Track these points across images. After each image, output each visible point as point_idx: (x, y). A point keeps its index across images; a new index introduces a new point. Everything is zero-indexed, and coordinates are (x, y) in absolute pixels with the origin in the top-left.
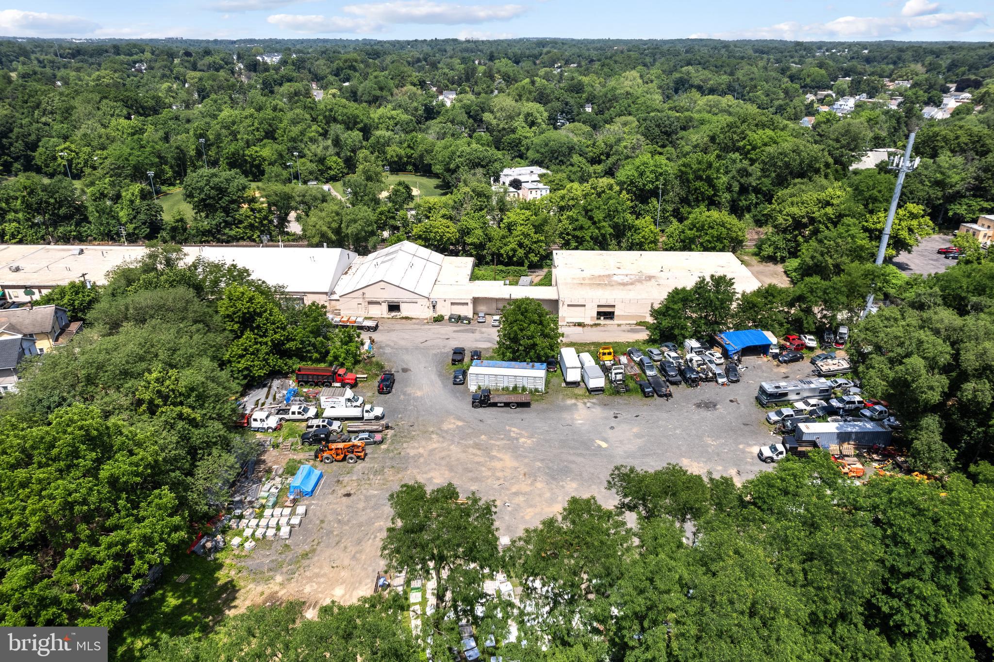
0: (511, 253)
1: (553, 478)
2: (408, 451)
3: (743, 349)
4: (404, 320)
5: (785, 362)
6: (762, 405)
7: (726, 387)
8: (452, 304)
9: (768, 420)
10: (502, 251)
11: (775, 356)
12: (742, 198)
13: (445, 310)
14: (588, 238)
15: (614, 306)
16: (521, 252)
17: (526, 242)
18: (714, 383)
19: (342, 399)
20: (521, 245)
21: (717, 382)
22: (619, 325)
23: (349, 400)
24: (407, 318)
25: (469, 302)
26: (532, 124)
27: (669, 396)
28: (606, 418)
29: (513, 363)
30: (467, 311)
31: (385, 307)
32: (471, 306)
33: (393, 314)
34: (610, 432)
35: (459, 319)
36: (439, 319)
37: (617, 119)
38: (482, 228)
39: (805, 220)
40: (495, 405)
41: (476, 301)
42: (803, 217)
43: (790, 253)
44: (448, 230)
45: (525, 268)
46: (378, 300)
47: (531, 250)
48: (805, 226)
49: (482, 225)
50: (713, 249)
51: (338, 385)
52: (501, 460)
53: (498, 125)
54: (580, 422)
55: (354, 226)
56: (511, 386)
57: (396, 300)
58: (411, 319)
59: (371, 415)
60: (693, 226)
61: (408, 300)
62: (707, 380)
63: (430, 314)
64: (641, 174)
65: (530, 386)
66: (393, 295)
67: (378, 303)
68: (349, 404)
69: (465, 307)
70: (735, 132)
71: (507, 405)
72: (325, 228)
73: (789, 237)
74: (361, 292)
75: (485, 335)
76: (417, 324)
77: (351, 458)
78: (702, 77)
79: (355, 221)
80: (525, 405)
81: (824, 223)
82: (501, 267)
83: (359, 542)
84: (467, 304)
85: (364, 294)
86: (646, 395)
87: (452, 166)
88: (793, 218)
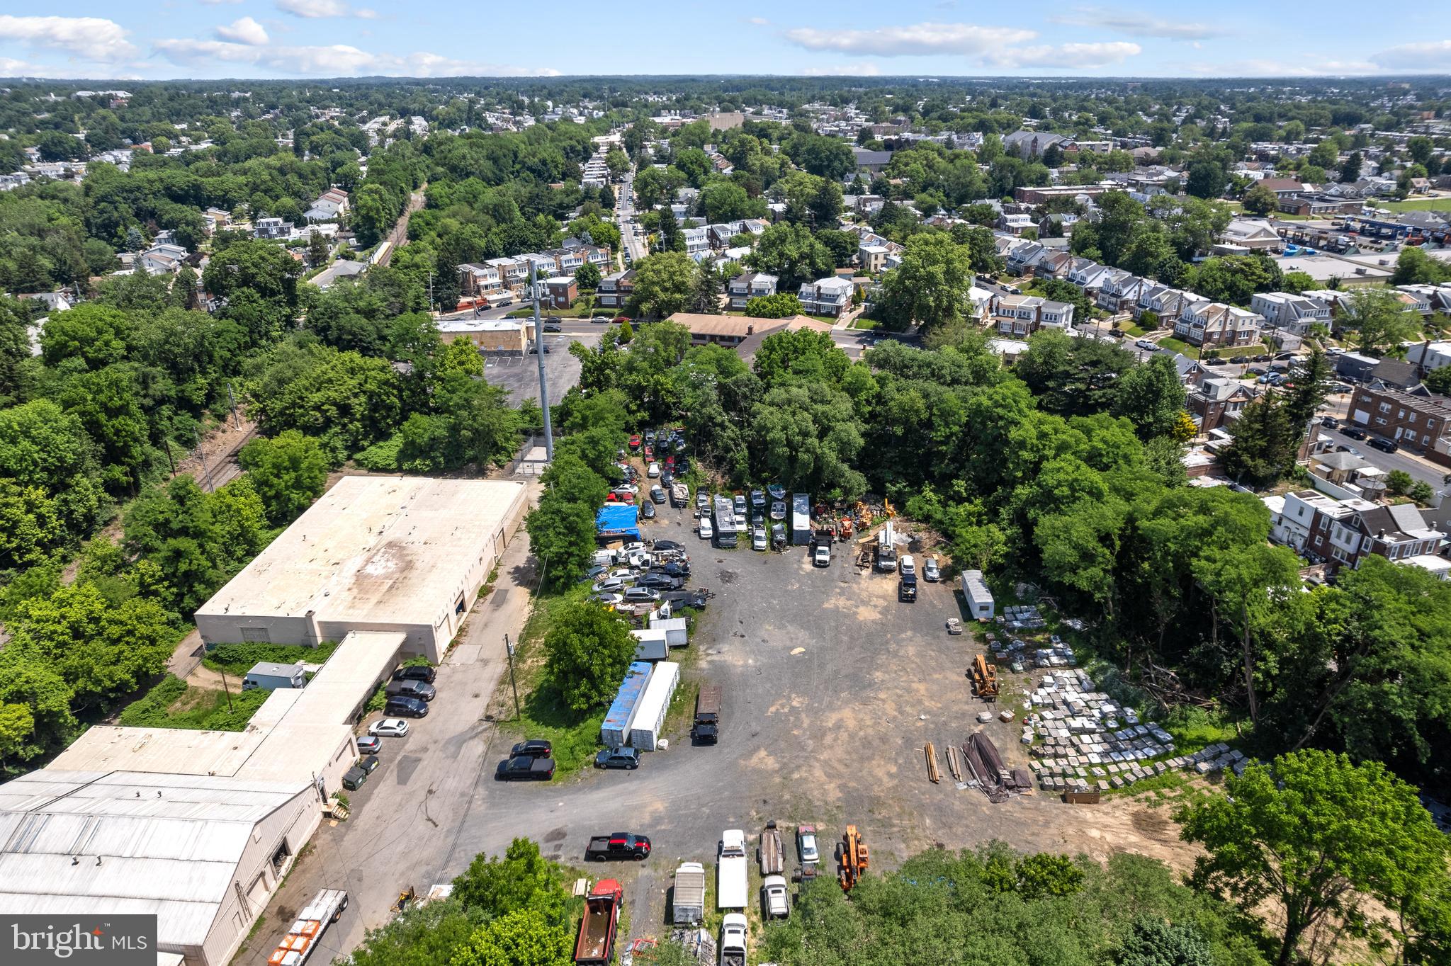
4: (306, 859)
6: (733, 547)
8: (338, 759)
9: (759, 550)
13: (334, 781)
15: (463, 591)
22: (474, 612)
24: (302, 853)
25: (351, 734)
27: (708, 594)
28: (744, 643)
30: (351, 754)
31: (270, 871)
32: (354, 739)
33: (282, 870)
34: (772, 643)
36: (344, 802)
46: (259, 870)
54: (751, 661)
57: (280, 840)
58: (308, 846)
61: (293, 820)
66: (273, 835)
67: (261, 875)
69: (348, 747)
74: (232, 886)
75: (435, 747)
84: (350, 741)
85: (237, 885)
86: (702, 608)
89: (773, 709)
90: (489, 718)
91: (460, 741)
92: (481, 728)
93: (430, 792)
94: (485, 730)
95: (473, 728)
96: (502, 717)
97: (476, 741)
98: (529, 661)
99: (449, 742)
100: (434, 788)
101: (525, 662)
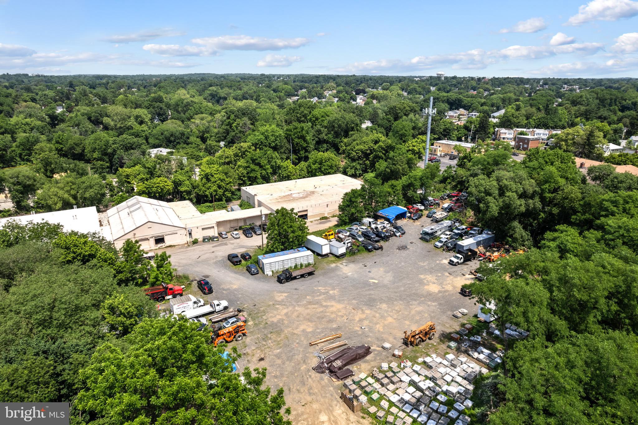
0: (214, 193)
1: (372, 306)
2: (271, 320)
3: (396, 217)
4: (169, 248)
5: (417, 219)
6: (427, 241)
7: (401, 238)
8: (203, 229)
9: (436, 247)
10: (207, 193)
11: (410, 218)
12: (320, 147)
13: (198, 235)
14: (259, 177)
15: (307, 210)
16: (220, 192)
17: (223, 184)
18: (394, 237)
19: (191, 303)
20: (219, 187)
21: (396, 236)
22: (311, 222)
23: (195, 303)
24: (170, 246)
25: (215, 225)
26: (141, 123)
27: (381, 248)
28: (361, 268)
29: (285, 252)
30: (214, 233)
31: (152, 241)
32: (216, 228)
33: (159, 245)
34: (370, 274)
35: (210, 239)
36: (195, 242)
37: (196, 116)
38: (188, 180)
39: (369, 152)
40: (295, 278)
41: (219, 224)
42: (367, 150)
43: (363, 171)
44: (166, 184)
45: (224, 202)
46: (146, 237)
47: (227, 190)
48: (370, 154)
49: (188, 178)
50: (329, 173)
51: (170, 297)
52: (332, 306)
53: (116, 125)
54: (350, 274)
55: (91, 190)
56: (293, 265)
57: (160, 234)
58: (174, 246)
59: (221, 307)
60: (315, 162)
61: (170, 233)
62: (391, 236)
63: (188, 239)
64: (266, 138)
65: (305, 262)
66: (157, 231)
67: (147, 239)
68: (196, 305)
69: (212, 229)
70: (297, 113)
71: (302, 276)
72: (66, 196)
73: (361, 162)
74: (132, 233)
75: (235, 245)
76: (180, 248)
77: (239, 337)
78: (225, 92)
79: (91, 187)
80: (311, 274)
81: (380, 152)
82: (208, 204)
83: (303, 383)
84: (213, 227)
85: (135, 234)
86: (370, 251)
87: (109, 151)
88: (362, 152)
90: (259, 247)
91: (243, 247)
93: (213, 252)
94: (253, 248)
97: (245, 249)
99: (240, 245)
100: (216, 252)
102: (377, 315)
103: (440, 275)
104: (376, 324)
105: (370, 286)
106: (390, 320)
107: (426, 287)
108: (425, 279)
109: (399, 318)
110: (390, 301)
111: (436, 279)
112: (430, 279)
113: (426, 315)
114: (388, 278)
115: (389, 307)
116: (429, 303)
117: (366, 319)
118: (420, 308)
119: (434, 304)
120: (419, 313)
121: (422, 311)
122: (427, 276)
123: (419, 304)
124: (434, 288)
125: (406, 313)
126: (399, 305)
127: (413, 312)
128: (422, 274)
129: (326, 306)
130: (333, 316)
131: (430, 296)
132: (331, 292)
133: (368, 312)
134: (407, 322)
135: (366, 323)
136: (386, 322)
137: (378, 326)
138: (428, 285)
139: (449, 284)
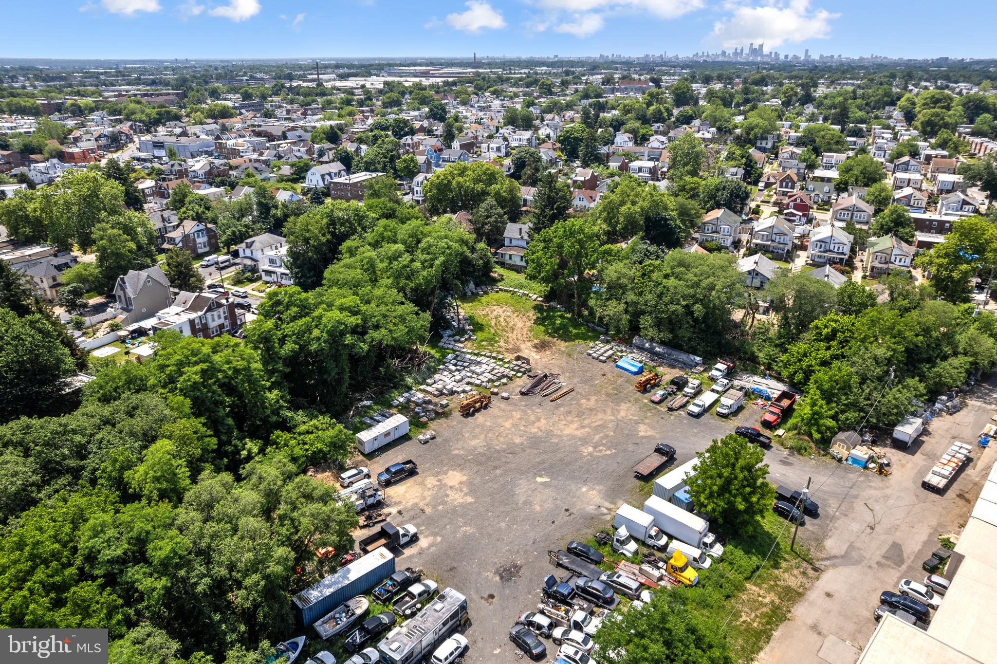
1: (532, 438)
28: (571, 504)
54: (584, 489)
89: (608, 452)
90: (816, 570)
91: (846, 558)
92: (828, 563)
93: (872, 528)
94: (823, 560)
95: (834, 566)
96: (805, 564)
97: (834, 552)
98: (767, 600)
99: (857, 562)
100: (869, 530)
101: (772, 602)
102: (522, 428)
103: (440, 508)
104: (520, 419)
105: (544, 469)
106: (508, 424)
107: (465, 478)
108: (466, 495)
109: (497, 429)
110: (512, 450)
111: (447, 496)
112: (457, 496)
113: (467, 435)
114: (522, 489)
115: (511, 439)
116: (462, 452)
117: (534, 422)
118: (473, 443)
119: (456, 452)
120: (474, 437)
121: (471, 440)
122: (461, 501)
123: (475, 448)
124: (455, 478)
125: (490, 435)
126: (499, 444)
127: (482, 437)
128: (470, 504)
129: (583, 427)
130: (569, 418)
131: (459, 464)
132: (591, 449)
133: (534, 430)
134: (488, 424)
135: (532, 418)
136: (511, 421)
137: (518, 416)
138: (461, 483)
139: (429, 489)
